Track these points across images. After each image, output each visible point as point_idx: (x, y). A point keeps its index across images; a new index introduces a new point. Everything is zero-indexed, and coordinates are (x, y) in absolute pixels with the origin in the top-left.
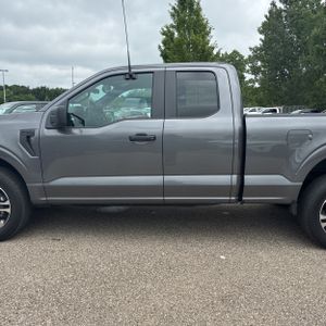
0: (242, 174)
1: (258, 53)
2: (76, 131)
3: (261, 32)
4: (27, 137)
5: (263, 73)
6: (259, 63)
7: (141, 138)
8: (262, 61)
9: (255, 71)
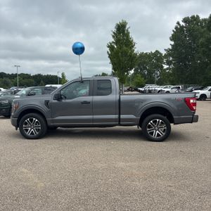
0: (120, 114)
1: (170, 53)
2: (63, 101)
3: (171, 40)
4: (47, 103)
5: (174, 64)
6: (171, 58)
7: (85, 102)
8: (173, 57)
9: (169, 63)
